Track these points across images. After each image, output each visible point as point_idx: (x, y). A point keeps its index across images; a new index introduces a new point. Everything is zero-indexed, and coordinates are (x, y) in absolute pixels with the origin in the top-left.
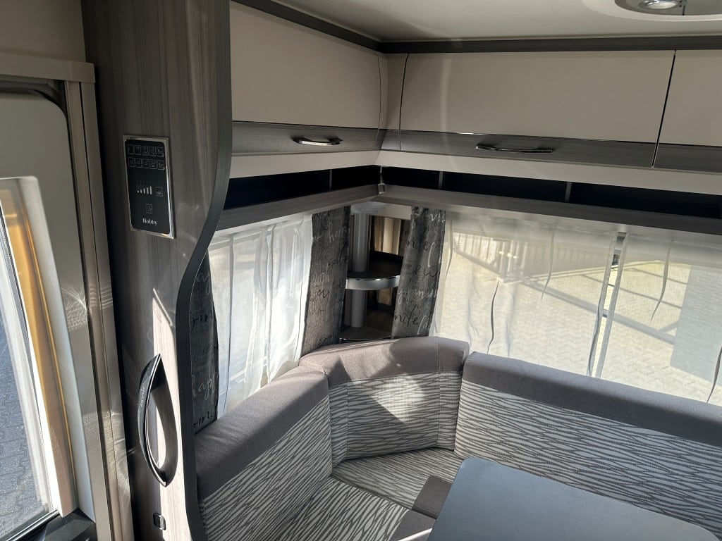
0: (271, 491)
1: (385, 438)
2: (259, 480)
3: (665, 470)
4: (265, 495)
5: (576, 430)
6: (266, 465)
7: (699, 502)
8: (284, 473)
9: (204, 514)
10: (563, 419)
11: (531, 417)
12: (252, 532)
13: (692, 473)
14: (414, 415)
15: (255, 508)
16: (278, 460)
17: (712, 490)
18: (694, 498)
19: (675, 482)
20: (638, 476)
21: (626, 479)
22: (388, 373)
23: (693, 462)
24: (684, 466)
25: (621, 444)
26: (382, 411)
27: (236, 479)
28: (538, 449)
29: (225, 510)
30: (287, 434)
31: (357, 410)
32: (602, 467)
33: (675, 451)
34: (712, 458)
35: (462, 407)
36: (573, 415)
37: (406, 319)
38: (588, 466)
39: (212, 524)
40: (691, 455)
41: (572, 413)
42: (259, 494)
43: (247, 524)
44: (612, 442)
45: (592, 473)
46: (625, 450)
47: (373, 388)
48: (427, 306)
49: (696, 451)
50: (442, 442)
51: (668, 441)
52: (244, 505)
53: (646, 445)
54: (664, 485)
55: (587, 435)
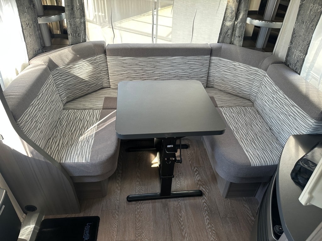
0: (43, 116)
1: (81, 89)
2: (37, 111)
3: (182, 69)
4: (42, 117)
5: (153, 64)
6: (37, 105)
7: (192, 77)
8: (46, 108)
9: (20, 126)
10: (148, 61)
11: (137, 64)
12: (42, 132)
13: (189, 68)
14: (91, 76)
15: (40, 123)
16: (41, 102)
17: (195, 71)
18: (190, 76)
19: (185, 72)
20: (174, 74)
21: (171, 77)
22: (74, 60)
23: (189, 64)
24: (187, 66)
25: (168, 65)
26: (77, 77)
27: (27, 111)
28: (141, 76)
29: (28, 124)
30: (41, 91)
31: (66, 79)
32: (163, 75)
33: (184, 62)
34: (195, 61)
35: (110, 68)
36: (151, 59)
37: (74, 35)
38: (159, 76)
39: (25, 130)
40: (189, 62)
41: (150, 58)
42: (39, 117)
43: (39, 129)
44: (165, 65)
45: (161, 78)
46: (170, 66)
47: (70, 68)
48: (82, 26)
49: (190, 60)
50: (105, 85)
51: (182, 59)
52: (35, 122)
53: (175, 62)
54: (182, 75)
55: (157, 65)
